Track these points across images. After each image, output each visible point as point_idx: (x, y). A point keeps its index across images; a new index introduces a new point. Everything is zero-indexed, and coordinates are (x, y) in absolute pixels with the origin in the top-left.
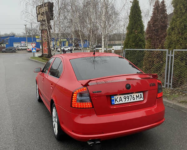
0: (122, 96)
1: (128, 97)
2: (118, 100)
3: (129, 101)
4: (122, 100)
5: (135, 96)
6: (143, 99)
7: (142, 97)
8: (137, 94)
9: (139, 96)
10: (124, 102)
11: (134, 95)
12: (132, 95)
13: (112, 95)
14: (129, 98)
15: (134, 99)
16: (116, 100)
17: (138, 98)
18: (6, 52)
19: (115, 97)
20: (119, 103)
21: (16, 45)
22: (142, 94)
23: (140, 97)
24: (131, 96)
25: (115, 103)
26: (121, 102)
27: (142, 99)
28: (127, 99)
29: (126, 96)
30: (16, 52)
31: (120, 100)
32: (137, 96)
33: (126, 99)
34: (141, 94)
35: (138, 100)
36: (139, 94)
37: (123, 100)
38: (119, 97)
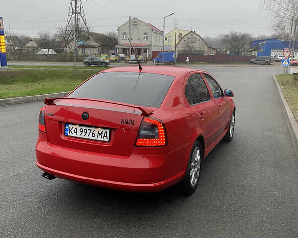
0: (79, 128)
1: (86, 131)
2: (73, 131)
3: (86, 137)
4: (77, 132)
5: (96, 133)
6: (108, 140)
7: (107, 136)
8: (100, 131)
9: (102, 133)
10: (79, 136)
11: (95, 129)
12: (93, 129)
13: (67, 123)
14: (86, 133)
15: (94, 135)
16: (70, 131)
17: (100, 137)
18: (255, 64)
19: (69, 126)
20: (73, 135)
21: (276, 53)
22: (108, 132)
23: (104, 136)
24: (91, 130)
25: (69, 135)
26: (75, 135)
27: (105, 139)
28: (84, 134)
29: (84, 128)
30: (271, 64)
31: (75, 132)
32: (99, 133)
33: (82, 132)
34: (106, 132)
35: (100, 138)
36: (104, 131)
37: (79, 133)
38: (75, 127)
